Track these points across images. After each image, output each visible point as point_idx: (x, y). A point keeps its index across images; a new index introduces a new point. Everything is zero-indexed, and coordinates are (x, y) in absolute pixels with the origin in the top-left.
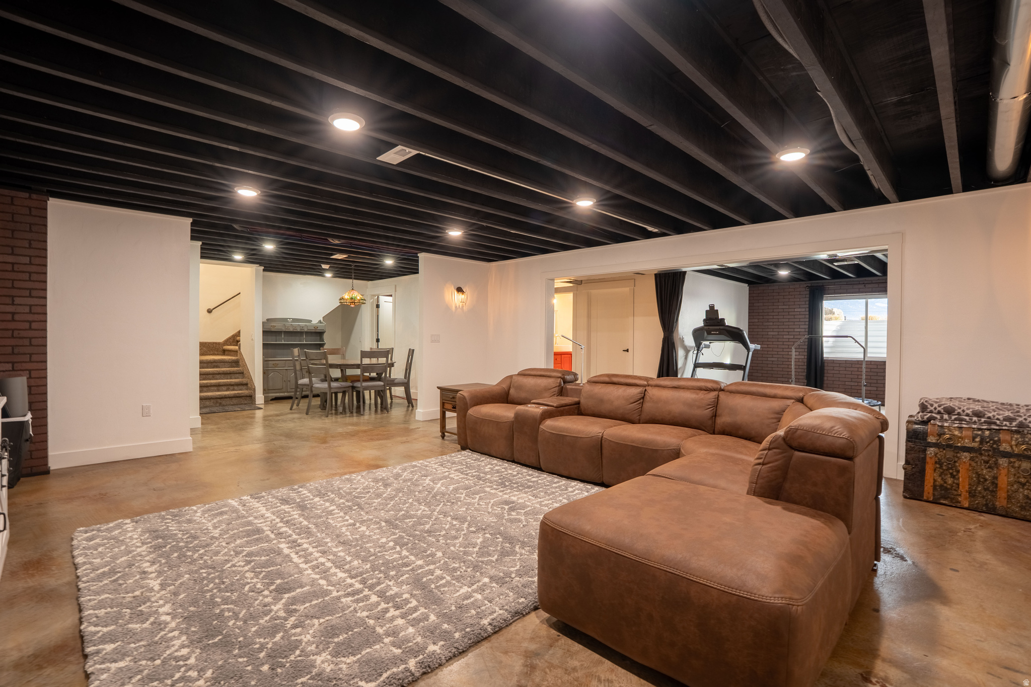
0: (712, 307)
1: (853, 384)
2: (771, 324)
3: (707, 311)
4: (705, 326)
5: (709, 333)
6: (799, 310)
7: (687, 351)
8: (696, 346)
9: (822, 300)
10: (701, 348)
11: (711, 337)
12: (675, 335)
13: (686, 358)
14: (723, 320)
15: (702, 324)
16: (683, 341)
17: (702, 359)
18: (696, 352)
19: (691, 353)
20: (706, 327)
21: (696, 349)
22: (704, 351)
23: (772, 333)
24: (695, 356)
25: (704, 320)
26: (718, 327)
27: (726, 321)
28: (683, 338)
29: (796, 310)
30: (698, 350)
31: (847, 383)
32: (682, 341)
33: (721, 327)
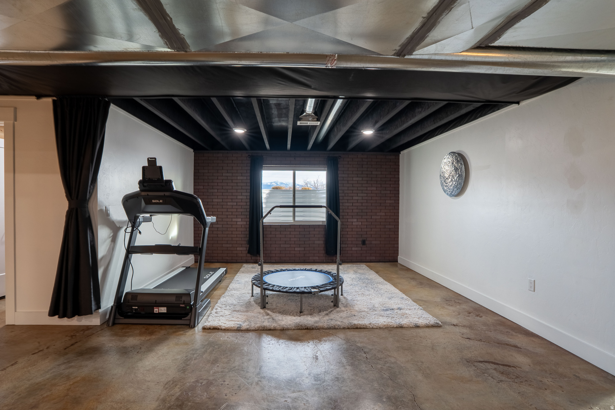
0: (152, 162)
1: (286, 246)
2: (216, 191)
3: (144, 168)
4: (141, 190)
5: (148, 202)
6: (241, 178)
7: (115, 228)
8: (130, 220)
9: (261, 168)
10: (137, 224)
11: (151, 208)
12: (91, 205)
13: (114, 239)
14: (169, 182)
15: (136, 188)
16: (108, 215)
17: (140, 241)
18: (129, 230)
19: (122, 231)
20: (143, 193)
21: (130, 225)
22: (143, 227)
23: (216, 200)
24: (128, 235)
25: (140, 183)
26: (162, 194)
27: (173, 184)
28: (107, 210)
29: (238, 178)
30: (133, 227)
31: (282, 246)
32: (106, 214)
33: (167, 194)
